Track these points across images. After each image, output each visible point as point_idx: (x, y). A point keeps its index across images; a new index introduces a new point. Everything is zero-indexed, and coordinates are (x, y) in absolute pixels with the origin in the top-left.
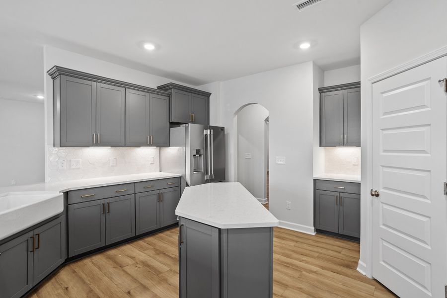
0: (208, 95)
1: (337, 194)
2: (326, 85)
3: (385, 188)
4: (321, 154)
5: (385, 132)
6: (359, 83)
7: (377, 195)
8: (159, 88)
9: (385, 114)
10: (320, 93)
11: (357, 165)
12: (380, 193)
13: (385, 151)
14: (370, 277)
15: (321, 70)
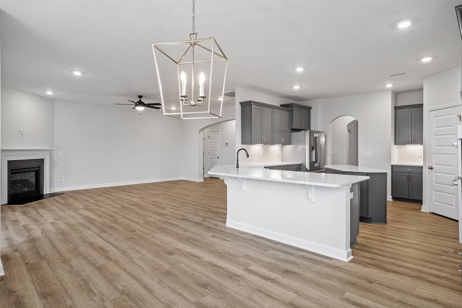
0: (309, 109)
1: (408, 174)
2: (399, 105)
3: (436, 164)
4: (395, 149)
5: (436, 137)
6: (422, 104)
7: (432, 169)
8: (281, 106)
9: (436, 127)
10: (395, 109)
11: (421, 157)
12: (433, 167)
13: (436, 146)
14: (428, 212)
15: (396, 94)
